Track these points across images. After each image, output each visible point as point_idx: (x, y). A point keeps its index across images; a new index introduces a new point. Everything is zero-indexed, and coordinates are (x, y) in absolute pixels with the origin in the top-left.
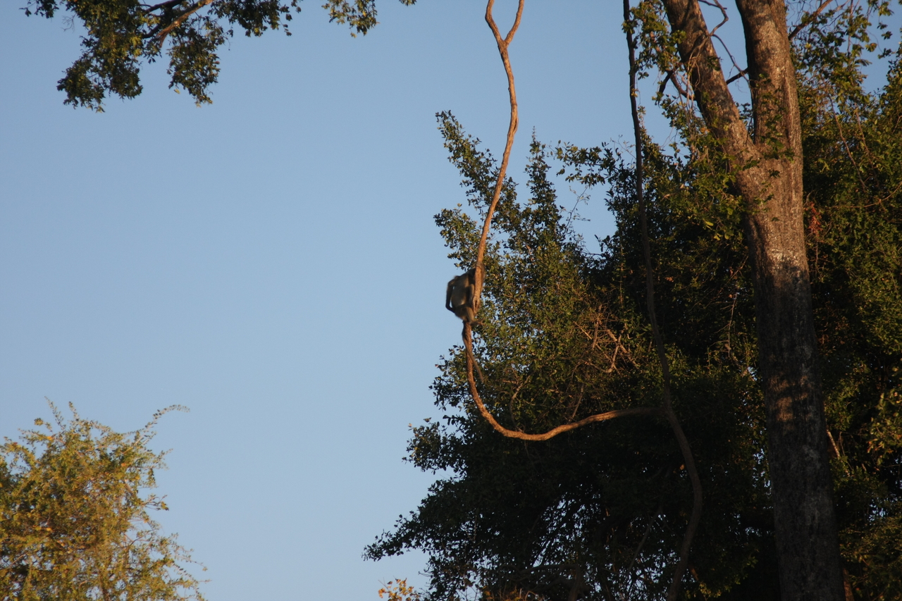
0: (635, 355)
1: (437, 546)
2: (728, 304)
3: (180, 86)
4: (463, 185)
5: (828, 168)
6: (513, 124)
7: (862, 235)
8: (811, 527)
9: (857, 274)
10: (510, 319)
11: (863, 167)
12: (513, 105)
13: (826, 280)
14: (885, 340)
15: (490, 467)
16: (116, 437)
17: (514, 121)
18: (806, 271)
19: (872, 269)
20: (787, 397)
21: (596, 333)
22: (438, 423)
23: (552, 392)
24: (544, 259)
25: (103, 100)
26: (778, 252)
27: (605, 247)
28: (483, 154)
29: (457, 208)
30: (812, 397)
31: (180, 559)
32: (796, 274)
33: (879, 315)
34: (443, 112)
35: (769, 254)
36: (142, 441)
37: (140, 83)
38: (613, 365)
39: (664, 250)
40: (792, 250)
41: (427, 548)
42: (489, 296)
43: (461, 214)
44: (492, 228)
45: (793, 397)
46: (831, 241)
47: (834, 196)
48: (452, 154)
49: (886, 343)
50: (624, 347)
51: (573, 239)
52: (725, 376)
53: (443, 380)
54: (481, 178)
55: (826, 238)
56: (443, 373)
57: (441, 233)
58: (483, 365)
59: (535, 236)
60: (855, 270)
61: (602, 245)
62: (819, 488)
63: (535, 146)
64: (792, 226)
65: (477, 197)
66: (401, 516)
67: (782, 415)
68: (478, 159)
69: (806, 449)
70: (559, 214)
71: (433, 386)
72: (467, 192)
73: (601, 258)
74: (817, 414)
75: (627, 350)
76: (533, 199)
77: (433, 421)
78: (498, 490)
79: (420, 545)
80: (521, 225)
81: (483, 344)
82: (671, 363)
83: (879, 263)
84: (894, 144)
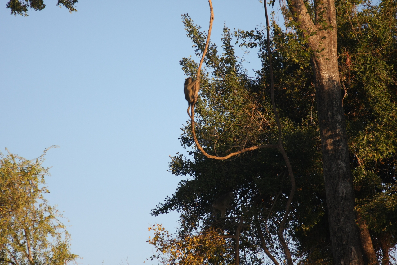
0: (271, 122)
1: (184, 209)
2: (311, 99)
3: (62, 4)
4: (193, 47)
5: (354, 36)
6: (212, 17)
7: (370, 66)
8: (342, 197)
9: (368, 84)
10: (214, 107)
11: (370, 35)
12: (211, 9)
13: (354, 87)
14: (380, 113)
15: (205, 174)
16: (28, 162)
17: (212, 16)
18: (339, 82)
19: (374, 81)
20: (331, 139)
21: (253, 113)
22: (182, 155)
23: (233, 140)
24: (228, 80)
25: (27, 11)
26: (326, 74)
27: (257, 74)
28: (202, 33)
29: (190, 57)
30: (342, 138)
31: (58, 216)
32: (334, 83)
33: (378, 102)
34: (184, 14)
35: (322, 75)
36: (39, 163)
37: (44, 3)
38: (261, 127)
39: (283, 75)
40: (332, 72)
41: (180, 210)
42: (204, 97)
43: (191, 60)
44: (206, 66)
45: (333, 139)
46: (356, 69)
47: (357, 49)
48: (188, 33)
49: (381, 114)
50: (266, 119)
51: (242, 71)
52: (309, 131)
53: (184, 135)
54: (201, 44)
55: (354, 68)
56: (183, 132)
57: (182, 69)
58: (202, 128)
59: (225, 70)
60: (367, 82)
61: (256, 74)
62: (345, 179)
63: (225, 29)
64: (332, 61)
65: (199, 53)
66: (167, 196)
67: (328, 147)
68: (200, 35)
69: (339, 162)
70: (236, 60)
71: (180, 138)
72: (195, 50)
73: (256, 80)
74: (344, 146)
75: (267, 120)
76: (225, 53)
77: (180, 154)
78: (209, 184)
79: (176, 209)
80: (219, 65)
81: (201, 118)
82: (286, 126)
83: (377, 79)
84: (384, 25)
